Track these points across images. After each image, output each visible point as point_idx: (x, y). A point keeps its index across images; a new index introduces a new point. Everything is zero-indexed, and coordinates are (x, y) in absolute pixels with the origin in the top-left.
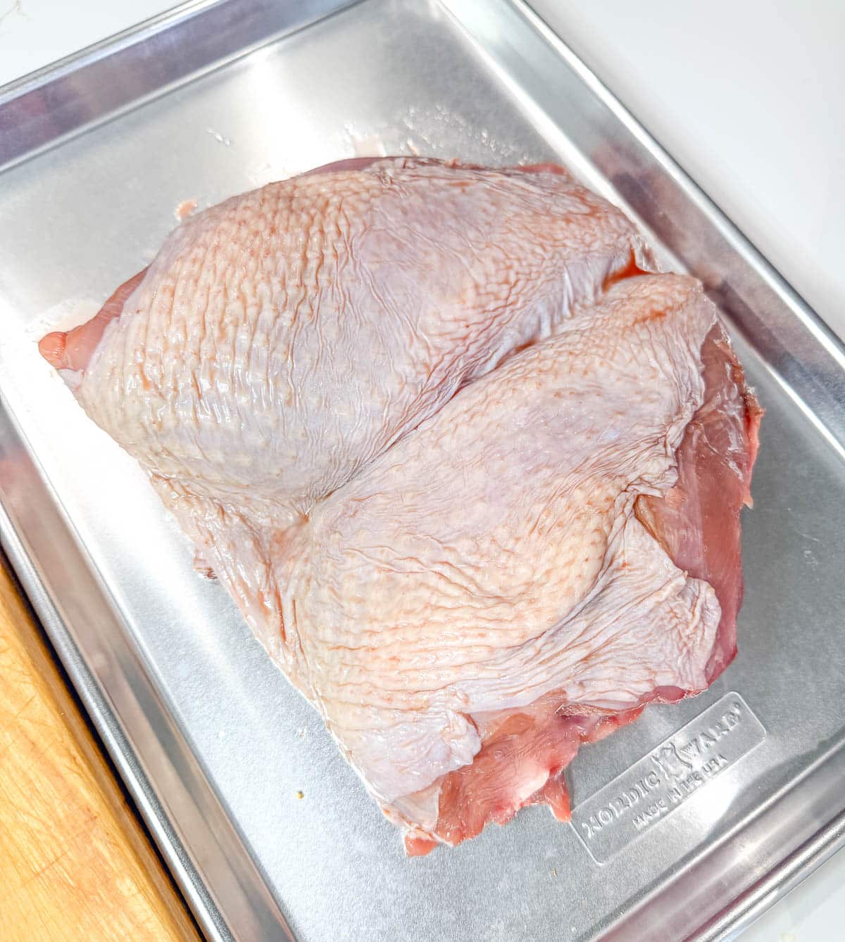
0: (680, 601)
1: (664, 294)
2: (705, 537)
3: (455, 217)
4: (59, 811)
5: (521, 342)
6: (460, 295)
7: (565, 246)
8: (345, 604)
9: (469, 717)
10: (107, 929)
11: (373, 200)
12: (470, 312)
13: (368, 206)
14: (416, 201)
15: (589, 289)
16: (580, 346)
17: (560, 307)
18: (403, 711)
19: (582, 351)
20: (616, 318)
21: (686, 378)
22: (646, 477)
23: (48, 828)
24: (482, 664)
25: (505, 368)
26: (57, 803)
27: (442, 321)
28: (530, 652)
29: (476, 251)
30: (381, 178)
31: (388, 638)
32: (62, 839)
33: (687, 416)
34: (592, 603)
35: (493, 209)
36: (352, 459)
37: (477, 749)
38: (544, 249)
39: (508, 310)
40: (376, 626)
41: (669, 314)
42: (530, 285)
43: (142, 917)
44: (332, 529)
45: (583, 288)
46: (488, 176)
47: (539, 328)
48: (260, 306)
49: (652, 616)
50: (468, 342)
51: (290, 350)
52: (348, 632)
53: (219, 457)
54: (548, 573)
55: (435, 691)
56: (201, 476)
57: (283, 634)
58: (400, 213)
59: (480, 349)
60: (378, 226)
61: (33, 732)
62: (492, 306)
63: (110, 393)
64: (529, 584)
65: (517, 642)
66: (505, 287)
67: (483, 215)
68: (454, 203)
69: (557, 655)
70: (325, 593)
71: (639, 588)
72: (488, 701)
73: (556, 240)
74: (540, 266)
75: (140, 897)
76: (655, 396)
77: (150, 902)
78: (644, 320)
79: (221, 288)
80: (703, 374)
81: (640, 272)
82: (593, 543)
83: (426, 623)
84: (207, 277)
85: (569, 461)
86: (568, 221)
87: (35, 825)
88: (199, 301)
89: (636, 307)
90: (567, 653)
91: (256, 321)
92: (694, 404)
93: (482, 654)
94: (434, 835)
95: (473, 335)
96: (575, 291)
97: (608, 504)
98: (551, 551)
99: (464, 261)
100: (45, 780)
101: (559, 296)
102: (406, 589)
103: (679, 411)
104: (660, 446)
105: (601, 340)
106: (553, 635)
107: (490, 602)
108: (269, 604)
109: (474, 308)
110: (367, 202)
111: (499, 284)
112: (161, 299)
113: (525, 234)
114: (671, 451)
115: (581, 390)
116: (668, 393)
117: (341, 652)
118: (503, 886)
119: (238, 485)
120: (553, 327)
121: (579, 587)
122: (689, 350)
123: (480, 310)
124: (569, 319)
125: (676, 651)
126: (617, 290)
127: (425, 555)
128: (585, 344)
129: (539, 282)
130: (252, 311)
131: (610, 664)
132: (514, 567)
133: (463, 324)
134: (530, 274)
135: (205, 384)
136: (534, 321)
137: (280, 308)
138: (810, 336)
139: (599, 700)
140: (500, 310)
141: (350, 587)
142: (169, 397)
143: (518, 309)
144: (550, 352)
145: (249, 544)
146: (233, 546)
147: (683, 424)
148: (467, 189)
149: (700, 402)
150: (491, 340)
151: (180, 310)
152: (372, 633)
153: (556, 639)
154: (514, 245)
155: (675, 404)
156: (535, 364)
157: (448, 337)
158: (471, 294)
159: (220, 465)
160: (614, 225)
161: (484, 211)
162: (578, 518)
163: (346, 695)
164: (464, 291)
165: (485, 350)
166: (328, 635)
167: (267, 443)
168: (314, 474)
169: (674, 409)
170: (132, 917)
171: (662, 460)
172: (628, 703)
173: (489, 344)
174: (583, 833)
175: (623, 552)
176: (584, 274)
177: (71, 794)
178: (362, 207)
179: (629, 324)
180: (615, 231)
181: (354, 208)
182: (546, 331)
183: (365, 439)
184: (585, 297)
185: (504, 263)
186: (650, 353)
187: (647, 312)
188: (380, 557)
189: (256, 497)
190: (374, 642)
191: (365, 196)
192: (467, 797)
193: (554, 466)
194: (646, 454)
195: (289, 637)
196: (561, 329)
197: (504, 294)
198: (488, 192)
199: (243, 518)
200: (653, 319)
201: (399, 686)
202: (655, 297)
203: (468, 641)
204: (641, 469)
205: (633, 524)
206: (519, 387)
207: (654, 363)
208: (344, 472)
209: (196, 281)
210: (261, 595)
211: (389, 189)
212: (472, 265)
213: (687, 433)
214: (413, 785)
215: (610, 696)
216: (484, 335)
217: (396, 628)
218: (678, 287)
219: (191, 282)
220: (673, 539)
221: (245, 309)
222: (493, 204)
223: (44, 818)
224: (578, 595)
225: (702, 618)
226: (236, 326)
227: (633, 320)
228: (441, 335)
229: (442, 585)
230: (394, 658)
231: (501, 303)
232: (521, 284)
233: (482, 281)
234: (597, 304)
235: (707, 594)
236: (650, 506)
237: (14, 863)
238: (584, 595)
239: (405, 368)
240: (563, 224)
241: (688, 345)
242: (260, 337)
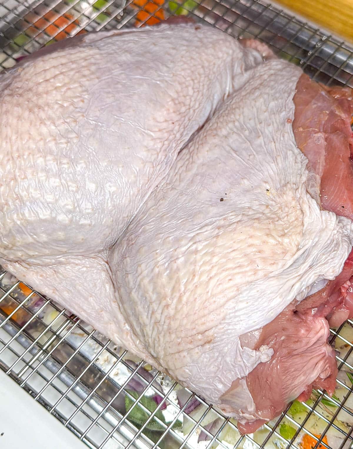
6: (165, 106)
12: (173, 115)
27: (158, 122)
39: (191, 110)
50: (175, 132)
59: (182, 136)
62: (183, 110)
66: (188, 98)
67: (169, 57)
68: (151, 53)
95: (177, 128)
99: (163, 86)
109: (174, 112)
111: (184, 97)
113: (193, 63)
123: (178, 113)
129: (205, 91)
133: (170, 122)
134: (199, 88)
140: (188, 111)
143: (196, 109)
150: (186, 129)
154: (188, 72)
157: (164, 131)
158: (171, 104)
161: (169, 54)
164: (167, 103)
168: (104, 232)
185: (185, 84)
197: (188, 102)
208: (122, 226)
212: (168, 88)
216: (182, 127)
228: (160, 131)
231: (188, 107)
233: (175, 95)
239: (143, 154)
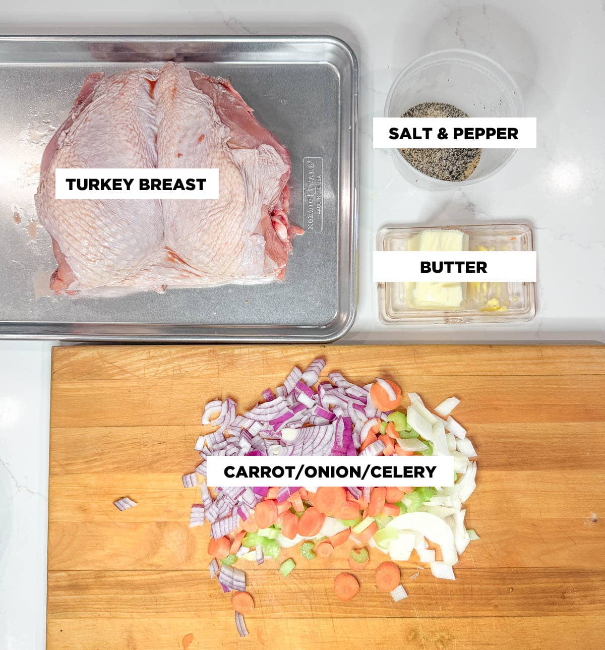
0: (261, 155)
1: (169, 82)
2: (250, 134)
3: (98, 131)
4: (205, 359)
5: (154, 139)
6: (127, 148)
7: (131, 102)
8: (201, 249)
9: (254, 234)
10: (244, 362)
11: (75, 153)
12: (135, 149)
13: (76, 156)
14: (83, 139)
15: (150, 104)
16: (169, 123)
17: (150, 118)
18: (241, 251)
19: (171, 124)
20: (167, 104)
21: (202, 100)
22: (223, 137)
23: (208, 364)
24: (243, 221)
25: (160, 151)
26: (203, 358)
27: (132, 160)
28: (248, 206)
29: (115, 133)
30: (67, 145)
31: (219, 242)
32: (213, 362)
33: (213, 109)
34: (247, 180)
35: (102, 116)
36: (158, 219)
37: (263, 238)
38: (128, 110)
39: (141, 136)
40: (214, 243)
41: (177, 86)
42: (137, 123)
43: (247, 351)
44: (176, 240)
45: (149, 106)
46: (88, 108)
47: (153, 130)
48: (92, 211)
49: (260, 166)
50: (144, 157)
51: (113, 212)
52: (210, 253)
53: (131, 256)
54: (231, 185)
55: (241, 238)
56: (132, 267)
57: (198, 276)
58: (86, 147)
59: (148, 154)
60: (86, 158)
61: (179, 355)
62: (137, 141)
63: (90, 274)
64: (231, 192)
65: (243, 207)
66: (133, 132)
67: (103, 121)
68: (92, 127)
69: (254, 199)
70: (194, 253)
71: (251, 164)
72: (253, 226)
73: (127, 103)
74: (133, 115)
75: (242, 349)
76: (201, 114)
77: (244, 348)
78: (173, 96)
79: (79, 219)
80: (204, 93)
81: (155, 82)
82: (231, 167)
83: (222, 228)
84: (72, 221)
85: (203, 155)
86: (122, 94)
87: (205, 367)
88: (78, 228)
89: (167, 95)
90: (255, 197)
91: (96, 216)
92: (211, 104)
93: (240, 219)
94: (281, 267)
95: (143, 154)
96: (148, 109)
97: (223, 154)
98: (225, 180)
99: (116, 139)
100: (195, 358)
101: (147, 116)
102: (209, 228)
103: (210, 111)
104: (217, 125)
105: (171, 115)
106: (248, 196)
107: (228, 206)
108: (185, 274)
109: (134, 147)
110: (75, 155)
111: (131, 133)
112: (69, 239)
113: (118, 112)
114: (220, 123)
115: (183, 134)
116: (202, 109)
117: (215, 259)
118: (308, 261)
119: (143, 259)
120: (155, 125)
121: (240, 180)
122: (193, 91)
123: (136, 145)
124: (156, 118)
125: (274, 167)
126: (157, 95)
127: (203, 216)
128: (169, 121)
129: (138, 119)
130: (92, 215)
131: (265, 187)
132: (223, 194)
133: (137, 154)
134: (133, 121)
135: (106, 244)
136: (150, 130)
137: (97, 206)
138: (215, 43)
139: (273, 197)
140: (140, 139)
141: (198, 245)
142: (103, 257)
143: (143, 133)
144: (164, 133)
145: (163, 269)
146: (160, 273)
147: (215, 113)
148: (89, 119)
149: (212, 101)
150: (147, 149)
151: (77, 236)
152: (215, 246)
153: (249, 196)
154: (120, 118)
155: (207, 110)
156: (165, 141)
158: (128, 144)
159: (134, 258)
160: (134, 79)
161: (101, 119)
162: (221, 165)
163: (227, 265)
164: (126, 146)
165: (150, 154)
166: (207, 260)
167: (137, 240)
168: (155, 234)
169: (209, 111)
170: (245, 354)
171: (221, 129)
172: (278, 191)
173: (148, 150)
174: (310, 230)
175: (239, 161)
176: (144, 102)
177: (203, 354)
178: (76, 158)
179: (172, 102)
180: (136, 80)
181: (75, 161)
182: (155, 129)
183: (154, 210)
184: (152, 107)
185: (125, 126)
186: (186, 104)
187: (172, 93)
188: (194, 230)
189: (149, 257)
190: (218, 247)
191: (72, 155)
192: (275, 250)
193: (202, 160)
194: (216, 131)
195: (200, 274)
196: (158, 123)
197: (135, 134)
198: (94, 113)
199: (153, 265)
200: (175, 93)
201: (234, 247)
202: (168, 86)
203: (234, 220)
204: (219, 136)
205: (233, 151)
206: (169, 152)
207: (190, 105)
208: (160, 225)
209: (71, 225)
210: (181, 275)
211: (74, 145)
212: (119, 137)
213: (218, 114)
214: (262, 262)
215: (273, 194)
216: (144, 150)
217: (218, 238)
218: (169, 75)
219: (70, 227)
220: (245, 144)
221: (90, 216)
222: (100, 114)
223: (205, 363)
224: (241, 182)
225: (270, 153)
226: (94, 223)
227: (171, 100)
228: (136, 163)
229: (215, 217)
230: (226, 243)
231: (137, 137)
232: (135, 126)
233: (126, 138)
234: (157, 105)
235: (265, 147)
236: (231, 143)
237: (211, 377)
238: (243, 180)
240: (123, 96)
241: (191, 89)
242: (102, 218)
